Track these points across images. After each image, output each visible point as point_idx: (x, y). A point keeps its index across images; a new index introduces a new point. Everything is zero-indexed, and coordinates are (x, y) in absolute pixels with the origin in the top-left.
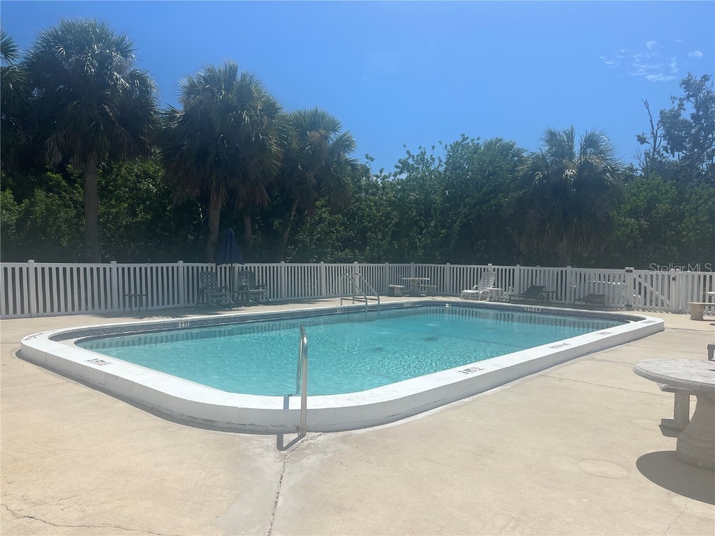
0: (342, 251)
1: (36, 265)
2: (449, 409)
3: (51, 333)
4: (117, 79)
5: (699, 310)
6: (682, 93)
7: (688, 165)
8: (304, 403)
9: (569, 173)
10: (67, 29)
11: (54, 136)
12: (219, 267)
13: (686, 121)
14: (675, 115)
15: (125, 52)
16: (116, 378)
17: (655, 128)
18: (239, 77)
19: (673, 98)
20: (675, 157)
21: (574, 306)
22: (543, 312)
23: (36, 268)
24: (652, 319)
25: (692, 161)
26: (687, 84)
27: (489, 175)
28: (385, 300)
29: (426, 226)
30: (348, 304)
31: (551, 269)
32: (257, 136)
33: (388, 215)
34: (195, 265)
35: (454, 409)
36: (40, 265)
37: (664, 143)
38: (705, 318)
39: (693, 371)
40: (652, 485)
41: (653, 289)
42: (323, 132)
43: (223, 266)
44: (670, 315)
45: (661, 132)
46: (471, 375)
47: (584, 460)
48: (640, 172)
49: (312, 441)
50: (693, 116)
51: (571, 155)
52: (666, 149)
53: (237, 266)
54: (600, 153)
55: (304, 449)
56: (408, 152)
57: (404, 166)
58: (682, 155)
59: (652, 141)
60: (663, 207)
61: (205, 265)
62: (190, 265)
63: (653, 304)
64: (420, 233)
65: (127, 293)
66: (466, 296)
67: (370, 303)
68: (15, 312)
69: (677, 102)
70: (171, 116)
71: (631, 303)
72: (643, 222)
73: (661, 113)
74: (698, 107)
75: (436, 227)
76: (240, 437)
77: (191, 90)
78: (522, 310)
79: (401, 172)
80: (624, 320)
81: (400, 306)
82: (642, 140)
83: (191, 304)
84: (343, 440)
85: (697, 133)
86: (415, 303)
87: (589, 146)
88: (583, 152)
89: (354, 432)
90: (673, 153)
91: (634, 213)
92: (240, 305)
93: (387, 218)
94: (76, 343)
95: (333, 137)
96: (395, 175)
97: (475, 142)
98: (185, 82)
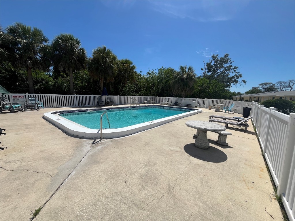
0: (133, 93)
1: (55, 95)
2: (144, 132)
3: (52, 112)
4: (75, 49)
5: (210, 108)
6: (212, 59)
7: (212, 76)
8: (101, 131)
9: (185, 76)
10: (62, 36)
11: (61, 64)
12: (102, 96)
13: (212, 65)
14: (210, 64)
15: (78, 43)
16: (60, 124)
17: (206, 67)
18: (106, 50)
19: (210, 60)
20: (209, 74)
21: (184, 106)
22: (177, 108)
23: (55, 96)
24: (200, 109)
25: (213, 75)
26: (213, 57)
27: (168, 76)
28: (141, 105)
29: (153, 88)
30: (132, 105)
31: (180, 98)
32: (111, 65)
33: (144, 85)
34: (96, 96)
35: (145, 132)
36: (56, 95)
37: (207, 70)
38: (212, 109)
39: (199, 124)
40: (186, 153)
41: (201, 103)
42: (128, 65)
43: (103, 96)
44: (205, 109)
45: (207, 68)
46: (152, 123)
47: (171, 146)
48: (202, 77)
49: (103, 141)
50: (214, 64)
51: (186, 72)
52: (207, 72)
53: (107, 96)
54: (192, 72)
55: (99, 144)
56: (150, 70)
57: (148, 73)
58: (211, 73)
59: (204, 70)
60: (205, 85)
61: (99, 96)
62: (95, 96)
63: (201, 106)
64: (152, 90)
65: (79, 102)
66: (161, 104)
67: (137, 105)
68: (48, 106)
69: (211, 61)
70: (90, 59)
71: (197, 106)
72: (201, 88)
73: (207, 63)
74: (215, 63)
75: (156, 88)
76: (84, 140)
77: (95, 53)
78: (172, 107)
79: (147, 75)
80: (194, 110)
81: (145, 106)
82: (202, 70)
83: (96, 105)
84: (111, 141)
85: (214, 68)
86: (149, 105)
87: (189, 70)
88: (188, 71)
89: (116, 139)
90: (209, 73)
91: (199, 86)
92: (108, 105)
93: (144, 86)
94: (59, 114)
95: (131, 66)
96: (146, 76)
97: (165, 68)
98: (93, 51)
